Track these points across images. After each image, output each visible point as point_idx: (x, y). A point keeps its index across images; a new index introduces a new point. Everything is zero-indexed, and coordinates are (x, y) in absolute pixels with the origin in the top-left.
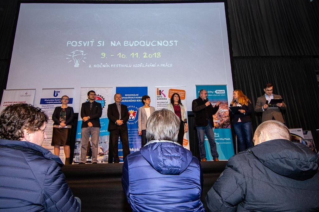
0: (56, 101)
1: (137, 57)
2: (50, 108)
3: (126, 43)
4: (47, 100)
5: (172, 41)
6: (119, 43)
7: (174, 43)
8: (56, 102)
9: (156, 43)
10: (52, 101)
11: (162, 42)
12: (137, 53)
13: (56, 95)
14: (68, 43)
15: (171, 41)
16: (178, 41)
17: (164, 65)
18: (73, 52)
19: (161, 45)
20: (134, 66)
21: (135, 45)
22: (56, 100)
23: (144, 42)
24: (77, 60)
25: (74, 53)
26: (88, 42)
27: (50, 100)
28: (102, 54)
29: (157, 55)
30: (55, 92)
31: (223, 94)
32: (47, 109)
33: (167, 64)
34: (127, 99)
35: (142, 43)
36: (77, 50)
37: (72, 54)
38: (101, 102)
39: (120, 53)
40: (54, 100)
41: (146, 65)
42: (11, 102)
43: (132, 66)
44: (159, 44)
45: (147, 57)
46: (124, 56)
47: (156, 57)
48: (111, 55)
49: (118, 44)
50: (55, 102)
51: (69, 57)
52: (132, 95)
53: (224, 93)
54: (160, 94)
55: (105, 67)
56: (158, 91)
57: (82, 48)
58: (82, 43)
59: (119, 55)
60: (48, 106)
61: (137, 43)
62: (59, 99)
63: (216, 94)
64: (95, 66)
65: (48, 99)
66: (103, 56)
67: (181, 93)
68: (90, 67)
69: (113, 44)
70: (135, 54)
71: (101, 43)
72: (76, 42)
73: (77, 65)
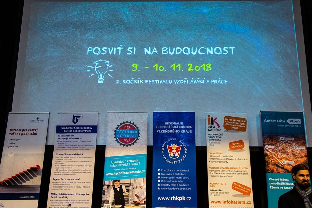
0: (75, 130)
1: (180, 70)
2: (70, 139)
3: (164, 50)
4: (65, 128)
5: (227, 48)
6: (155, 50)
7: (230, 50)
8: (76, 131)
9: (204, 51)
10: (71, 130)
11: (213, 49)
12: (180, 65)
13: (75, 121)
14: (88, 51)
15: (225, 48)
16: (234, 48)
17: (215, 81)
18: (95, 63)
19: (212, 53)
20: (175, 83)
21: (177, 53)
22: (76, 128)
23: (189, 49)
24: (101, 74)
25: (97, 64)
26: (115, 49)
27: (68, 128)
28: (133, 65)
29: (206, 67)
30: (74, 117)
31: (299, 125)
32: (65, 140)
33: (220, 80)
34: (168, 129)
35: (186, 51)
36: (101, 60)
37: (94, 65)
38: (134, 132)
39: (157, 65)
40: (73, 128)
41: (192, 81)
42: (19, 130)
43: (173, 82)
44: (209, 52)
45: (192, 70)
46: (161, 68)
47: (204, 70)
48: (145, 67)
49: (153, 51)
50: (75, 131)
51: (90, 69)
52: (175, 123)
53: (300, 123)
54: (212, 124)
55: (137, 83)
56: (209, 119)
57: (107, 56)
58: (107, 50)
59: (156, 67)
60: (66, 136)
61: (179, 50)
62: (79, 126)
63: (288, 124)
64: (124, 82)
65: (65, 126)
66: (135, 69)
67: (240, 122)
68: (117, 83)
69: (147, 51)
70: (176, 65)
71: (131, 51)
72: (99, 49)
73: (101, 80)
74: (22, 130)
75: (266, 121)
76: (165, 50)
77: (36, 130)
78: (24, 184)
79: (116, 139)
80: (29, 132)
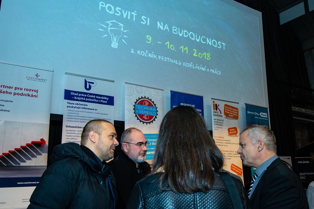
0: (89, 98)
2: (83, 108)
4: (75, 94)
5: (221, 43)
6: (166, 27)
8: (90, 100)
9: (204, 40)
10: (83, 97)
11: (212, 41)
12: (187, 48)
13: (88, 87)
14: (100, 6)
16: (225, 44)
17: (213, 71)
18: (108, 22)
19: (210, 44)
20: (184, 65)
21: (185, 36)
22: (90, 96)
23: (194, 35)
24: (115, 37)
25: (110, 24)
26: (129, 13)
27: (80, 95)
28: (147, 36)
29: (207, 56)
30: (86, 82)
32: (76, 109)
33: (216, 71)
35: (192, 36)
36: (114, 21)
37: (107, 25)
39: (168, 42)
40: (86, 96)
41: (196, 67)
42: (10, 87)
43: (182, 64)
45: (197, 56)
46: (173, 47)
47: (205, 58)
48: (159, 42)
50: (88, 100)
51: (103, 28)
53: (267, 117)
55: (151, 57)
56: (214, 104)
57: (121, 19)
58: (121, 11)
59: (168, 44)
60: (78, 104)
61: (186, 34)
62: (94, 95)
64: (139, 52)
65: (76, 92)
66: (149, 41)
67: (235, 111)
68: (132, 52)
69: (160, 26)
70: (184, 48)
71: (145, 21)
72: (113, 8)
73: (115, 45)
74: (14, 88)
75: (249, 112)
76: (175, 30)
77: (37, 91)
78: (22, 164)
79: (136, 114)
80: (25, 92)
